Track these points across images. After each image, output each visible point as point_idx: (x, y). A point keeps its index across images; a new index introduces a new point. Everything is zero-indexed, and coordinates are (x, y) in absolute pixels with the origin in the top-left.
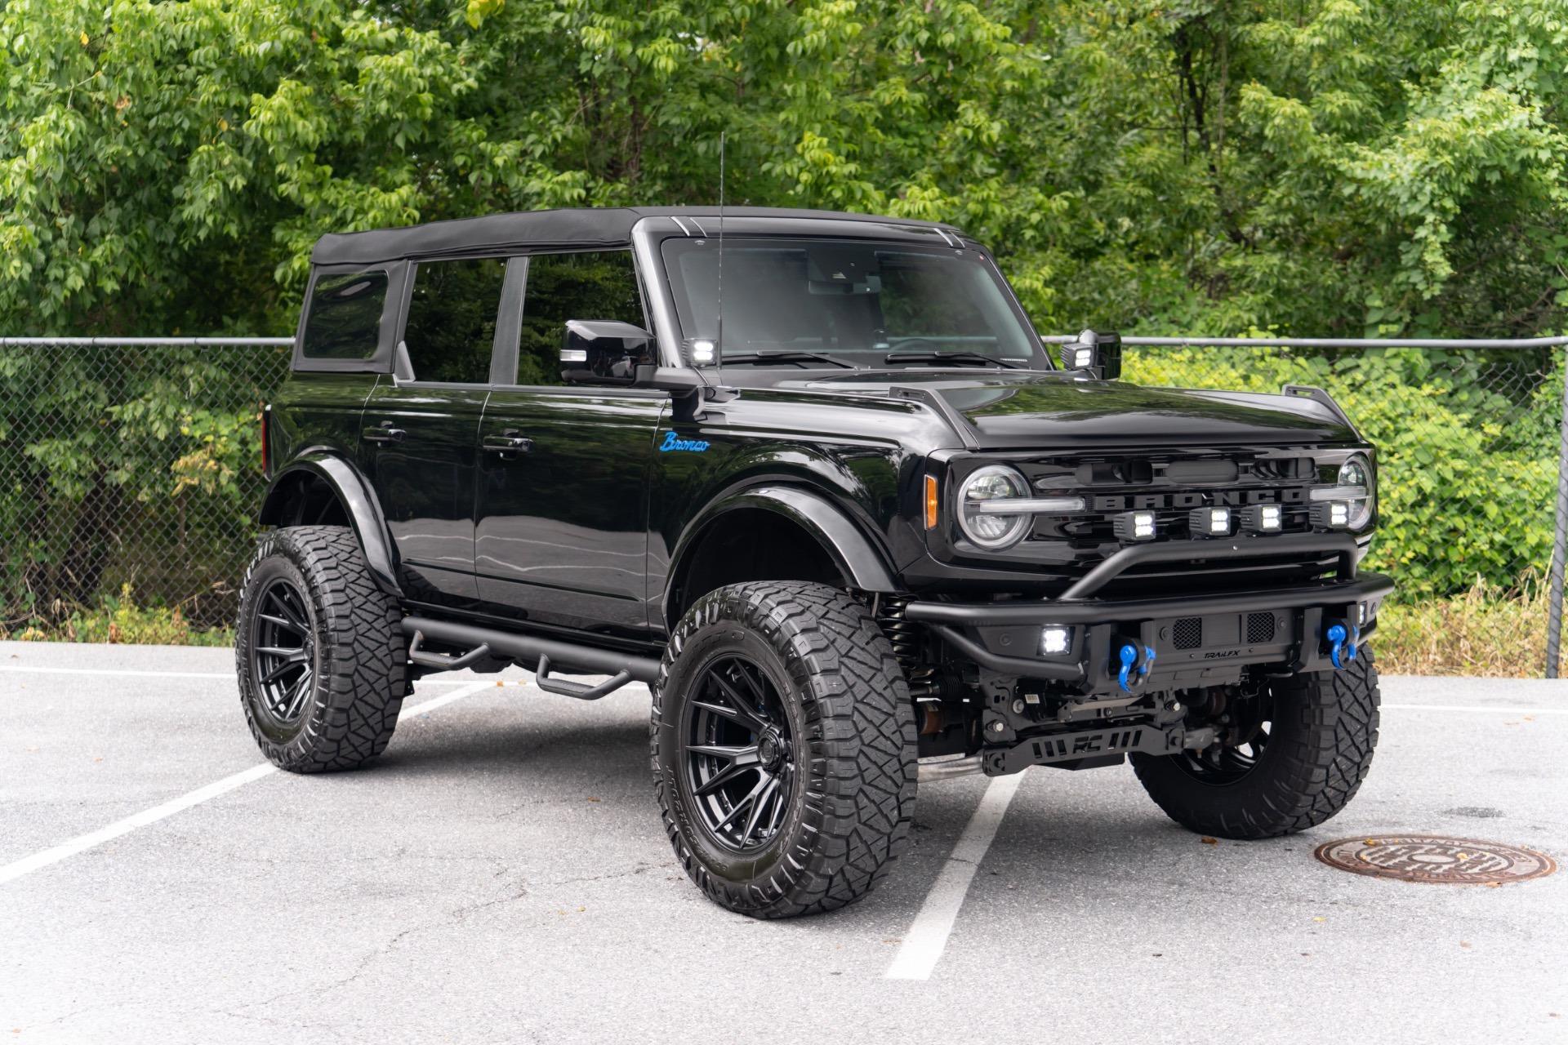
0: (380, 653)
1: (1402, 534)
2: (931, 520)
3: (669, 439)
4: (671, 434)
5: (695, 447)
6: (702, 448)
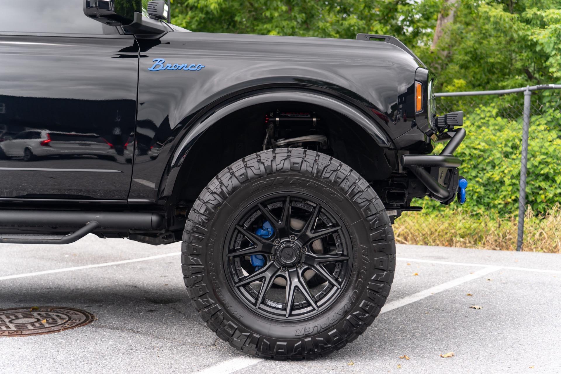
2: (418, 107)
3: (157, 63)
4: (159, 59)
5: (189, 68)
6: (196, 68)
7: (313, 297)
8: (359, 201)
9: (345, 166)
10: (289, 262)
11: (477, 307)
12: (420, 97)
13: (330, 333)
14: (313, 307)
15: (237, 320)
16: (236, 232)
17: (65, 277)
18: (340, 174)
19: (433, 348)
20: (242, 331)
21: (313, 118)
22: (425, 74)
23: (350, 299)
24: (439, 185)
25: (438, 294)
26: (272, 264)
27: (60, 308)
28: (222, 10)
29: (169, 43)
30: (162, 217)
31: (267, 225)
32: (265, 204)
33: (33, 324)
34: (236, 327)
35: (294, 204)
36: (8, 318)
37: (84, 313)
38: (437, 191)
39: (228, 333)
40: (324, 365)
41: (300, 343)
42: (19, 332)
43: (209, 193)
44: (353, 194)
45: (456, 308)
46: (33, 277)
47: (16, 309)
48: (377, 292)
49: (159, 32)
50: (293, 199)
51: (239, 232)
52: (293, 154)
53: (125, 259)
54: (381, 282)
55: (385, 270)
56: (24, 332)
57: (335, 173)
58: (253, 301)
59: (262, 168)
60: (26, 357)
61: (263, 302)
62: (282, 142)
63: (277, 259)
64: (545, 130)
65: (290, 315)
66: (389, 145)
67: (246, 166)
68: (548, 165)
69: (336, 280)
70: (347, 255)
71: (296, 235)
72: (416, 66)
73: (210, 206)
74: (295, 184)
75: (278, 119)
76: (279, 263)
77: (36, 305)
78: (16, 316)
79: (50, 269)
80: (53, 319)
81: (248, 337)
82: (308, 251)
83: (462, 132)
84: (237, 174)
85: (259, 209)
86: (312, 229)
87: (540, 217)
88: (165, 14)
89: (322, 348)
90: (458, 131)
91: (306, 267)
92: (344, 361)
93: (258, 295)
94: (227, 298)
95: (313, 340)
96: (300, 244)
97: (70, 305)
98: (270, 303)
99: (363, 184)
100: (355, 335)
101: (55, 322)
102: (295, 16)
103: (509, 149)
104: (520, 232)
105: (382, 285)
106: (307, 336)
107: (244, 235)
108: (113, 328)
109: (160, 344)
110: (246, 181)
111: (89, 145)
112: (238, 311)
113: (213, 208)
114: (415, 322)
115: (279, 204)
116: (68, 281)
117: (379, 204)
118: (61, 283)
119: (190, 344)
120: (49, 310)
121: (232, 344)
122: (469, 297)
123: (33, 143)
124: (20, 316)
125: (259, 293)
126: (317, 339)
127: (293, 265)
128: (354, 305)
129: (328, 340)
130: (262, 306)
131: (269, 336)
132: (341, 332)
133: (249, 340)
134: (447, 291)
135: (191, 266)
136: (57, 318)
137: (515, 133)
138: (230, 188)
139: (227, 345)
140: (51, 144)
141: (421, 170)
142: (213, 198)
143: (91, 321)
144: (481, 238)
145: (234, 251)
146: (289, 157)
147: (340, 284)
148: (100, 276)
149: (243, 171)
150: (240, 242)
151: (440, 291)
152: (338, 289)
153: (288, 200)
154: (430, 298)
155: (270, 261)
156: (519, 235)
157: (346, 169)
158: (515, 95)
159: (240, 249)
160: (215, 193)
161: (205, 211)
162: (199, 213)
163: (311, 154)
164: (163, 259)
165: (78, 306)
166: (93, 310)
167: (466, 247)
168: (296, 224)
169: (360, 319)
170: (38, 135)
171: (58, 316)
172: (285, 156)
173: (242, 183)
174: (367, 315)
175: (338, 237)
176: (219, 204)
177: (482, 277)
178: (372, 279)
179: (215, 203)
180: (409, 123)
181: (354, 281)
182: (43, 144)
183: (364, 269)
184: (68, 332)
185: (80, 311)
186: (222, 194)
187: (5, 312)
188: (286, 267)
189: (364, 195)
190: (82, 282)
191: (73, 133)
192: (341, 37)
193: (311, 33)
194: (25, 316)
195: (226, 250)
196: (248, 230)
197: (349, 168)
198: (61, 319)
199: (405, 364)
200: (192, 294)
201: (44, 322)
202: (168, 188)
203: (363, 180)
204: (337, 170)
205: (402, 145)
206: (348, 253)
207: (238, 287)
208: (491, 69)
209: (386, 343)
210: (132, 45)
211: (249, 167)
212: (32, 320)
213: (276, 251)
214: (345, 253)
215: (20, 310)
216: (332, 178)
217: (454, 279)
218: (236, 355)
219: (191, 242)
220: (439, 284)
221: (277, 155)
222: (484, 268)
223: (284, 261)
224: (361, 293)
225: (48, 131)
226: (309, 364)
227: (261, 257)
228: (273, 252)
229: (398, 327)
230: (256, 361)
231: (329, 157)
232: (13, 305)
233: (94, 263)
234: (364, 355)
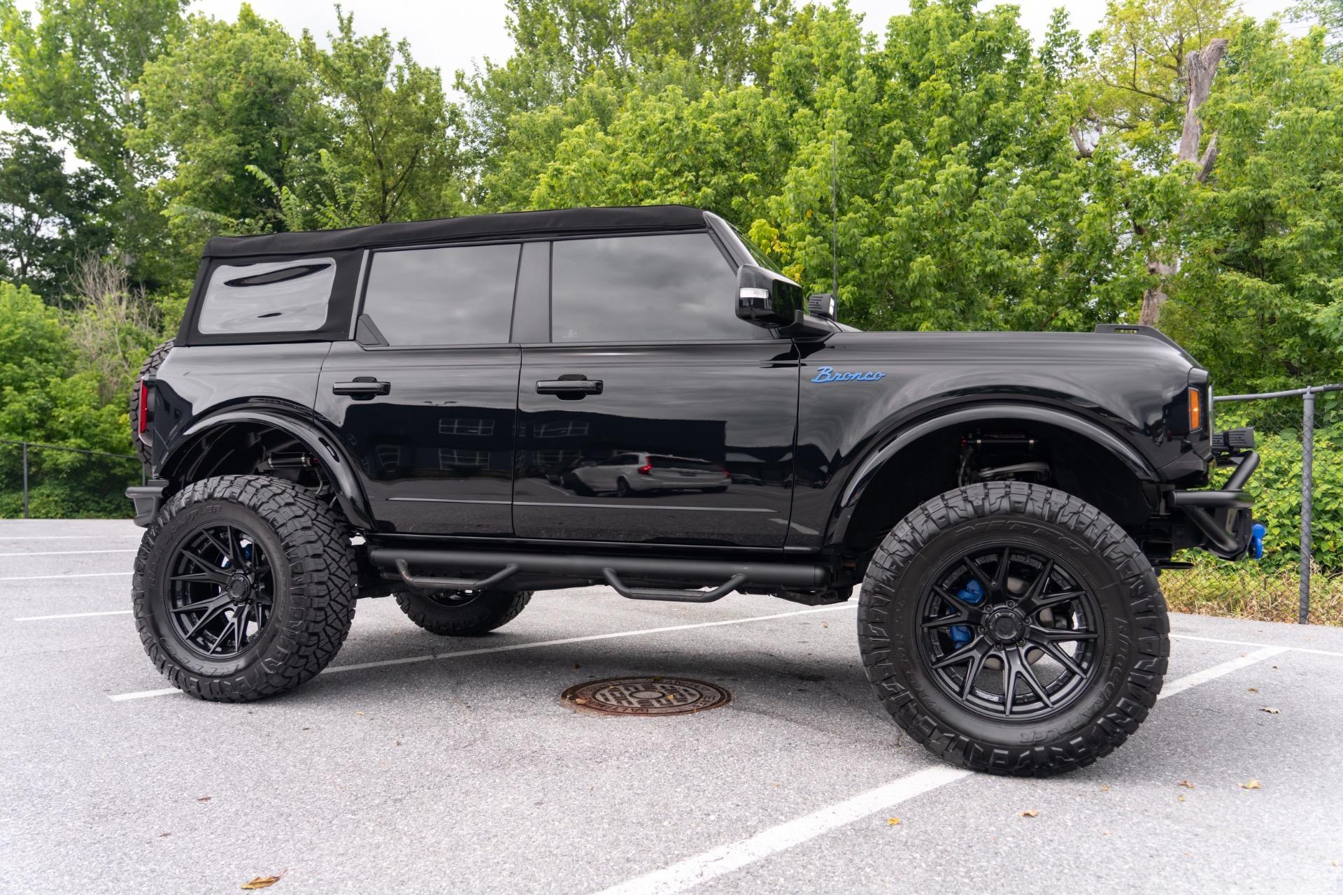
0: (343, 565)
1: (1277, 531)
2: (1195, 423)
3: (823, 373)
4: (826, 368)
5: (865, 378)
6: (874, 378)
7: (1044, 688)
8: (1114, 556)
9: (1089, 507)
10: (1006, 637)
11: (1273, 710)
12: (1196, 410)
13: (1073, 742)
14: (1044, 702)
15: (936, 715)
16: (933, 594)
17: (681, 638)
18: (1082, 518)
19: (1226, 772)
20: (942, 731)
21: (1029, 439)
22: (1203, 376)
23: (1102, 695)
24: (1227, 534)
25: (1202, 685)
26: (982, 639)
27: (687, 680)
28: (855, 300)
29: (833, 347)
30: (827, 570)
31: (973, 585)
32: (973, 556)
33: (658, 700)
34: (935, 724)
35: (1014, 558)
36: (628, 690)
37: (718, 689)
38: (1223, 542)
39: (923, 733)
40: (1065, 787)
41: (1028, 753)
42: (645, 711)
43: (895, 542)
44: (1103, 547)
45: (1238, 709)
46: (643, 636)
47: (634, 678)
48: (1144, 687)
49: (824, 333)
50: (1014, 550)
51: (937, 593)
52: (1013, 490)
53: (747, 617)
54: (1149, 672)
55: (1155, 656)
56: (650, 711)
57: (1075, 517)
58: (957, 689)
59: (970, 508)
60: (661, 745)
61: (972, 692)
62: (987, 473)
63: (989, 633)
64: (1328, 448)
65: (1012, 713)
66: (1152, 476)
67: (947, 506)
68: (1337, 498)
69: (1079, 666)
70: (1095, 632)
71: (1016, 601)
72: (1189, 365)
73: (897, 559)
74: (1018, 531)
75: (979, 441)
76: (993, 639)
77: (656, 674)
78: (636, 688)
79: (660, 626)
80: (681, 695)
81: (952, 739)
82: (1033, 623)
83: (1254, 455)
84: (935, 517)
85: (965, 564)
86: (1041, 593)
87: (1328, 573)
88: (831, 311)
89: (1061, 762)
90: (1247, 455)
91: (1030, 645)
92: (1092, 783)
93: (964, 682)
94: (923, 684)
95: (1048, 749)
96: (1021, 613)
97: (698, 677)
98: (980, 693)
99: (1117, 532)
100: (1110, 747)
101: (683, 699)
102: (953, 304)
103: (1271, 476)
104: (1304, 595)
105: (1150, 677)
106: (1037, 744)
107: (943, 598)
108: (759, 713)
109: (826, 739)
110: (947, 526)
111: (694, 474)
112: (939, 703)
113: (902, 562)
114: (1182, 728)
115: (993, 558)
116: (686, 643)
117: (1142, 561)
118: (678, 646)
119: (865, 741)
120: (673, 681)
121: (928, 746)
122: (1253, 694)
123: (628, 471)
124: (641, 688)
125: (965, 678)
126: (1054, 749)
127: (1012, 643)
128: (1107, 705)
129: (1070, 751)
130: (970, 698)
131: (983, 740)
132: (1089, 742)
133: (953, 745)
134: (1213, 681)
135: (871, 639)
136: (686, 694)
137: (1279, 453)
138: (925, 535)
139: (918, 747)
140: (651, 472)
141: (1201, 512)
142: (901, 549)
143: (729, 701)
144: (1237, 602)
145: (930, 620)
146: (1007, 494)
147: (1085, 672)
148: (722, 639)
149: (943, 512)
150: (937, 608)
151: (1204, 681)
152: (1082, 679)
153: (1007, 552)
154: (1191, 691)
155: (978, 636)
156: (1301, 600)
157: (1091, 512)
158: (1275, 400)
159: (938, 617)
160: (905, 541)
161: (892, 565)
162: (882, 567)
163: (1040, 490)
164: (795, 618)
165: (707, 679)
166: (727, 684)
167: (1215, 615)
168: (1014, 585)
169: (1118, 725)
170: (635, 460)
171: (686, 690)
172: (1002, 492)
173: (942, 529)
174: (1128, 719)
175: (1080, 606)
176: (910, 557)
177: (1262, 663)
178: (1136, 667)
179: (905, 554)
180: (1177, 444)
181: (1107, 669)
182: (642, 472)
183: (1122, 653)
184: (704, 713)
185: (712, 686)
186: (914, 543)
187: (622, 682)
188: (1004, 645)
189: (1121, 548)
190: (703, 646)
191: (671, 456)
192: (1013, 329)
193: (971, 324)
194: (648, 688)
195: (920, 620)
196: (947, 591)
197: (1095, 510)
198: (691, 695)
199: (1188, 794)
200: (873, 676)
201: (671, 697)
202: (838, 531)
203: (1116, 527)
204: (1078, 513)
205: (1171, 477)
206: (1096, 629)
207: (936, 670)
208: (1237, 362)
209: (1147, 759)
210: (788, 351)
211: (952, 508)
212: (657, 695)
213: (987, 622)
214: (1092, 629)
215: (640, 680)
216: (1072, 523)
217: (1218, 663)
218: (933, 762)
219: (872, 607)
220: (1197, 671)
221: (991, 491)
222: (1259, 648)
223: (999, 636)
224: (1118, 686)
225: (648, 455)
226: (1041, 783)
227: (965, 629)
228: (982, 622)
229: (1159, 735)
230: (963, 774)
231: (1065, 495)
232: (629, 673)
233: (711, 621)
234: (1120, 775)
